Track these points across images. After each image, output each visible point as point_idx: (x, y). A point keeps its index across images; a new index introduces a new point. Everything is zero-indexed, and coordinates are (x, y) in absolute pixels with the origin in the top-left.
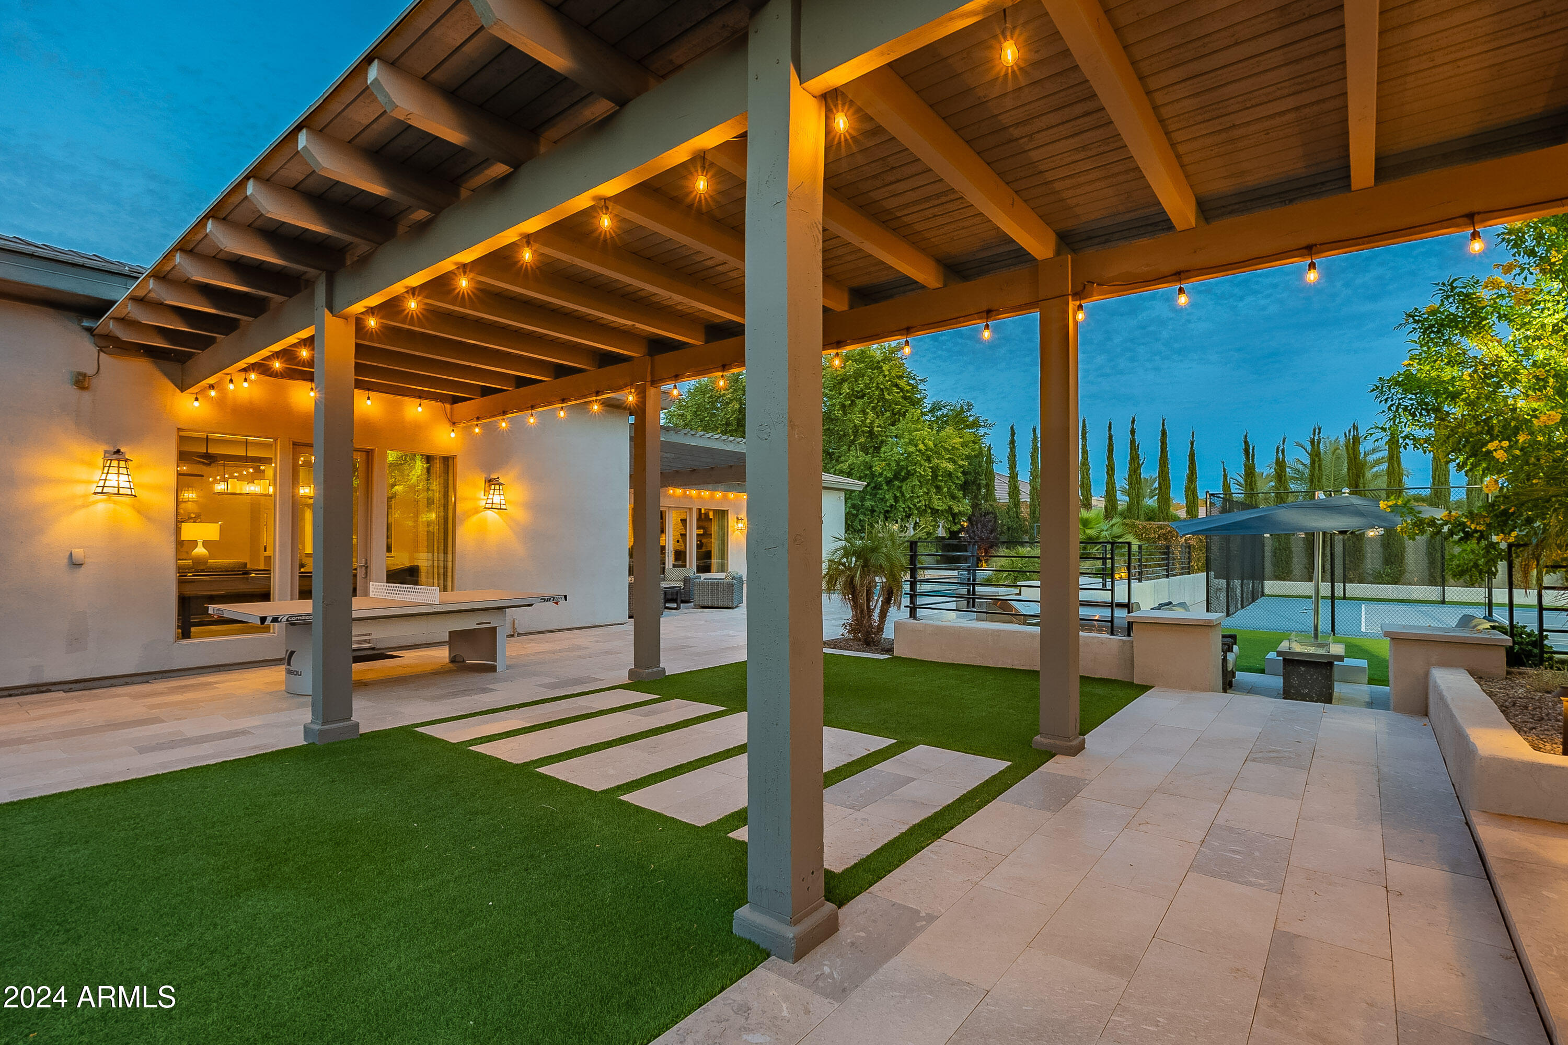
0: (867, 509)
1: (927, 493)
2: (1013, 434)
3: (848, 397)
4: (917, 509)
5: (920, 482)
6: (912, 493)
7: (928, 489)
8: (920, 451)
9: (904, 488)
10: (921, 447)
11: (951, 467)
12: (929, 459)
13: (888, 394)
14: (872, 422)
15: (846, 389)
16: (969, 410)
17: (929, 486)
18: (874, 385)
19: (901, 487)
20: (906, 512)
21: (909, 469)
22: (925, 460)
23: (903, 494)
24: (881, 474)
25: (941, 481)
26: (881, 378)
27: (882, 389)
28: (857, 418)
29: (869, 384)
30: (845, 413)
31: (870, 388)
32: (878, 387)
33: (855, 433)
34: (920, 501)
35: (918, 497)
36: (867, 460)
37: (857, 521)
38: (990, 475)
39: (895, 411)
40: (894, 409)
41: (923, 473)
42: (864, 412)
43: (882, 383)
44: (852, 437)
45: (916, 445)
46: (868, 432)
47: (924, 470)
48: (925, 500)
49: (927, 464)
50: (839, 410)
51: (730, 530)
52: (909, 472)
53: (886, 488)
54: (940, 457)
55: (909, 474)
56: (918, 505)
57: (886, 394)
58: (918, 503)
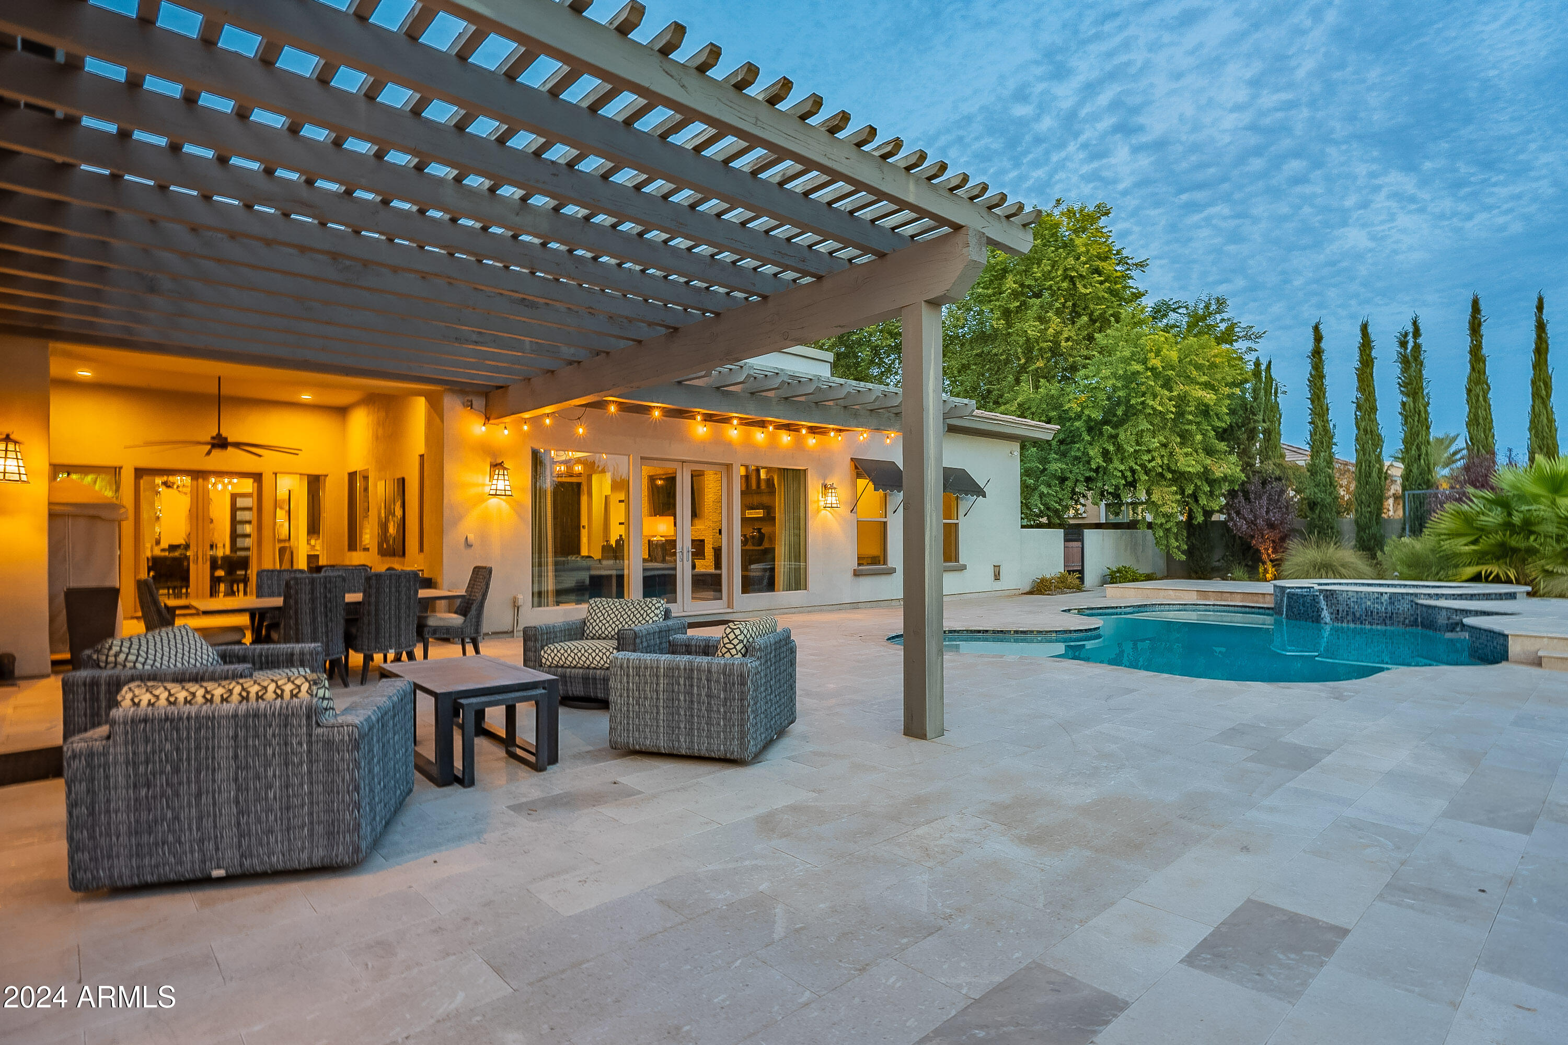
0: (1054, 476)
1: (1165, 446)
2: (1318, 338)
3: (1015, 295)
4: (1146, 473)
5: (1152, 424)
6: (1138, 444)
7: (1165, 438)
8: (1153, 369)
9: (1122, 436)
10: (1155, 362)
11: (1209, 397)
12: (1167, 385)
13: (1085, 286)
14: (1058, 333)
15: (1010, 283)
16: (1219, 311)
17: (1167, 433)
18: (1059, 273)
19: (1115, 437)
20: (1124, 477)
21: (1133, 402)
22: (1162, 387)
23: (1119, 448)
24: (1079, 417)
25: (1190, 422)
26: (1071, 261)
27: (1072, 278)
28: (1031, 328)
29: (1050, 272)
30: (1009, 325)
31: (1051, 279)
32: (1065, 277)
33: (1028, 350)
34: (1153, 459)
35: (1149, 451)
36: (1053, 392)
37: (1036, 497)
38: (1273, 411)
39: (1097, 313)
40: (1092, 312)
41: (1160, 408)
42: (1041, 319)
43: (1073, 269)
44: (1023, 361)
45: (1144, 362)
46: (1051, 349)
47: (1162, 402)
48: (1163, 456)
49: (1166, 393)
50: (998, 319)
51: (811, 508)
52: (1129, 407)
53: (1088, 438)
54: (1191, 381)
55: (1131, 413)
56: (1150, 466)
57: (1079, 286)
58: (1150, 461)
